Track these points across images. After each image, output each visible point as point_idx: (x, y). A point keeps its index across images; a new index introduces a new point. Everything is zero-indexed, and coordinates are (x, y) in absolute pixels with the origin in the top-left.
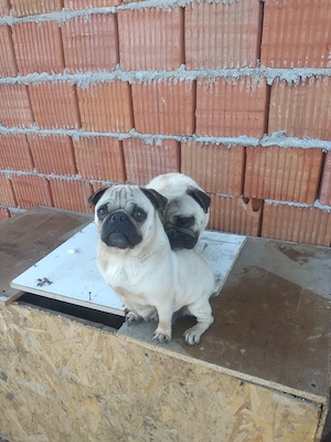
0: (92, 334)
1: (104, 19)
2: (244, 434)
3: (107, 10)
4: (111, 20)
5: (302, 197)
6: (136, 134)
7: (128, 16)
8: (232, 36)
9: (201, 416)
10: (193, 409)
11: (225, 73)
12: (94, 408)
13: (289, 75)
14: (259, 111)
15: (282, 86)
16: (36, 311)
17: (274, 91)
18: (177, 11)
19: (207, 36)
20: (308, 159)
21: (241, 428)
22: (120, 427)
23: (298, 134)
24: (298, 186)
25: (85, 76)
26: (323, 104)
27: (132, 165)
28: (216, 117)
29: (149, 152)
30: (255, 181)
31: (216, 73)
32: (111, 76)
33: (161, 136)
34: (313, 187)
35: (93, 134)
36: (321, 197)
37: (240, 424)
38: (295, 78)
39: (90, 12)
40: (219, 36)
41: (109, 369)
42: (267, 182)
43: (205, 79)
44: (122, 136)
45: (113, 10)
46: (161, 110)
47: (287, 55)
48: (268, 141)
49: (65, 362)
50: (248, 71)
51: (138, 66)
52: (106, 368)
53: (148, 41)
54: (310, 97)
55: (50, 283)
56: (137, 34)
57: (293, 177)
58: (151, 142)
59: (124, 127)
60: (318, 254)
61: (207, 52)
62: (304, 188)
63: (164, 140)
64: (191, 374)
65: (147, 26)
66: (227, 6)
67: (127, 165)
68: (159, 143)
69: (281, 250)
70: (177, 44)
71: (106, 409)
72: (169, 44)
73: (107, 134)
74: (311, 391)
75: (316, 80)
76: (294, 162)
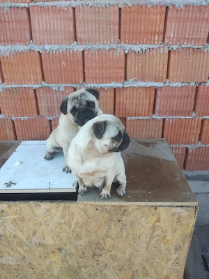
0: (58, 207)
1: (20, 11)
2: (156, 238)
3: (22, 5)
4: (25, 12)
5: (146, 113)
6: (46, 84)
7: (37, 10)
8: (105, 26)
9: (131, 236)
10: (126, 234)
11: (101, 47)
12: (57, 258)
13: (137, 48)
14: (121, 68)
15: (133, 54)
16: (11, 203)
17: (129, 57)
18: (71, 10)
19: (90, 25)
20: (148, 93)
21: (155, 234)
22: (76, 265)
23: (143, 79)
24: (144, 108)
25: (6, 48)
26: (154, 64)
27: (43, 105)
28: (97, 72)
29: (55, 95)
30: (121, 107)
31: (96, 47)
32: (27, 48)
33: (63, 85)
34: (152, 108)
35: (14, 86)
36: (156, 112)
37: (154, 233)
38: (139, 50)
39: (9, 5)
40: (97, 26)
41: (70, 227)
42: (128, 108)
43: (89, 50)
44: (35, 86)
45: (26, 5)
46: (62, 69)
47: (134, 37)
48: (127, 85)
49: (35, 233)
50: (114, 46)
51: (46, 42)
52: (67, 227)
53: (52, 26)
54: (147, 60)
55: (15, 184)
56: (44, 22)
57: (141, 103)
58: (57, 89)
59: (37, 80)
60: (158, 142)
61: (90, 35)
62: (147, 108)
63: (65, 87)
64: (126, 212)
65: (51, 17)
66: (101, 9)
67: (39, 105)
68: (62, 89)
69: (140, 143)
70: (72, 29)
71: (65, 256)
72: (67, 29)
73: (25, 86)
74: (190, 201)
75: (150, 50)
76: (142, 95)
